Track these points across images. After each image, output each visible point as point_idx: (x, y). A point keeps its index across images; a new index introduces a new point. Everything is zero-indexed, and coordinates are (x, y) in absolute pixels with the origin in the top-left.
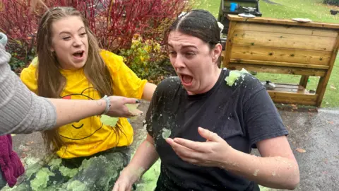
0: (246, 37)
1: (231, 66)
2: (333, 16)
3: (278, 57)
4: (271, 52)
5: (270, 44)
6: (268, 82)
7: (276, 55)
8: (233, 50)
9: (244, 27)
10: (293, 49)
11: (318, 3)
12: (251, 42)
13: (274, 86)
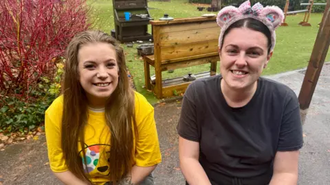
0: (170, 38)
1: (163, 67)
2: (201, 12)
3: (198, 51)
4: (191, 48)
5: (190, 41)
6: (190, 75)
7: (196, 49)
8: (162, 52)
9: (167, 30)
10: (207, 42)
11: (185, 3)
12: (174, 42)
13: (195, 76)
